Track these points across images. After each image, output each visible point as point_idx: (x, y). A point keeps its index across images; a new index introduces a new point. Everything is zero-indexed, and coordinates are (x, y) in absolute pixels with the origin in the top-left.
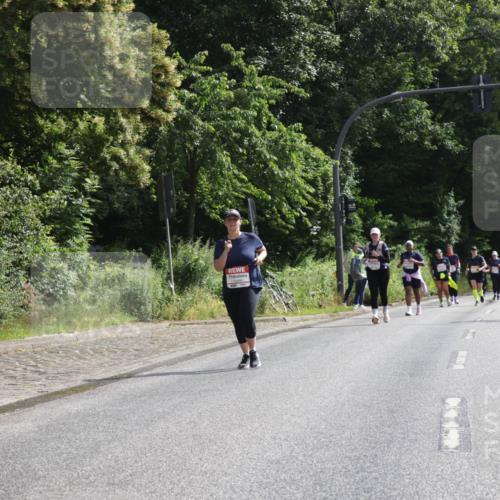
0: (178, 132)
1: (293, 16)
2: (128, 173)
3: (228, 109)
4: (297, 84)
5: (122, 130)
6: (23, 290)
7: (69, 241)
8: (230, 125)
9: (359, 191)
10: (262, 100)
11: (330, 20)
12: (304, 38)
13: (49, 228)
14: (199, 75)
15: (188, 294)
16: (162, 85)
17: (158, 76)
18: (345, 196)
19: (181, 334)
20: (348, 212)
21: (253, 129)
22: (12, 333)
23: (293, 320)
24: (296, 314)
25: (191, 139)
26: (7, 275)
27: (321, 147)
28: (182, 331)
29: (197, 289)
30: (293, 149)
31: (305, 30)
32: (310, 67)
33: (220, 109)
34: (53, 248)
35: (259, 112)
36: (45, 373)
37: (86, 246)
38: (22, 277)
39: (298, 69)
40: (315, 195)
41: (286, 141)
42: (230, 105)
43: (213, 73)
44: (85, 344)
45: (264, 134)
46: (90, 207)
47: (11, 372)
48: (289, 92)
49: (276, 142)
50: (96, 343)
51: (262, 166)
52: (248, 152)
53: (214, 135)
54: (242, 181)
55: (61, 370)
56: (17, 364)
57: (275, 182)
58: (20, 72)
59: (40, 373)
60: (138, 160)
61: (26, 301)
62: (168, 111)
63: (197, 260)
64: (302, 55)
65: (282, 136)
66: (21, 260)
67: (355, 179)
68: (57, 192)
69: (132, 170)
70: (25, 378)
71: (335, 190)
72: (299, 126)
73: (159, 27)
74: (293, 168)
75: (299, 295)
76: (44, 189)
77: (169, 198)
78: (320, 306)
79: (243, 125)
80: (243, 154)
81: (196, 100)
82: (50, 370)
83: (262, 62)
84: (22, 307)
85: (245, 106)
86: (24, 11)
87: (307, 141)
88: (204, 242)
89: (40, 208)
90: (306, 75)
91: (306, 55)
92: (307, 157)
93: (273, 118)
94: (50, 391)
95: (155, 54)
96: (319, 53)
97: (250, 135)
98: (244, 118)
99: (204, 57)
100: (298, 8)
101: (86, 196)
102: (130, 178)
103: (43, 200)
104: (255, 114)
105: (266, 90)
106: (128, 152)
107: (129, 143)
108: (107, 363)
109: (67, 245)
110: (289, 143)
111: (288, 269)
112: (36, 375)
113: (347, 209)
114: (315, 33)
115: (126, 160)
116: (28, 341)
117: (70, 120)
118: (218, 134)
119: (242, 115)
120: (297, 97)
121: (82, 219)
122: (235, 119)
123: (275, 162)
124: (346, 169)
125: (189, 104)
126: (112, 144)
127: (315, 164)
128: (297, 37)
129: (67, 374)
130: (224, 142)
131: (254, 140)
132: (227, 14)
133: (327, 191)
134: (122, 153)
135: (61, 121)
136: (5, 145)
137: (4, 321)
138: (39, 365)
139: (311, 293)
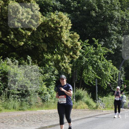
0: (79, 60)
1: (112, 31)
2: (66, 70)
3: (92, 55)
4: (111, 49)
5: (65, 59)
6: (37, 98)
7: (50, 87)
8: (93, 60)
9: (125, 78)
10: (101, 53)
11: (121, 33)
12: (114, 37)
13: (45, 83)
14: (86, 46)
15: (78, 102)
16: (76, 49)
17: (75, 46)
18: (121, 80)
19: (76, 113)
20: (121, 84)
21: (99, 61)
22: (34, 109)
23: (105, 111)
24: (106, 110)
25: (82, 62)
26: (34, 94)
27: (116, 66)
28: (76, 112)
29: (80, 101)
30: (108, 67)
31: (115, 35)
32: (115, 45)
33: (91, 55)
34: (45, 88)
35: (100, 56)
36: (42, 121)
37: (54, 88)
38: (37, 95)
39: (112, 45)
40: (113, 79)
41: (107, 64)
42: (93, 54)
43: (90, 45)
44: (52, 113)
45: (101, 62)
46: (55, 78)
47: (34, 120)
48: (109, 52)
49: (104, 64)
50: (54, 113)
51: (100, 70)
52: (97, 67)
53: (88, 62)
54: (95, 74)
55: (46, 120)
56: (35, 118)
57: (103, 75)
58: (41, 43)
59: (41, 121)
60: (68, 67)
61: (38, 101)
62: (77, 56)
63: (81, 94)
64: (113, 42)
65: (106, 63)
66: (37, 91)
67: (124, 75)
68: (48, 74)
69: (66, 69)
70: (37, 122)
71: (119, 78)
72: (111, 61)
73: (77, 34)
74: (108, 72)
75: (107, 105)
76: (45, 73)
77: (76, 77)
78: (112, 108)
79: (96, 60)
80: (95, 67)
81: (84, 52)
82: (43, 120)
83: (103, 43)
84: (37, 103)
85: (97, 54)
86: (43, 27)
87: (112, 65)
88: (83, 89)
89: (43, 78)
90: (114, 47)
91: (114, 42)
92: (112, 69)
93: (104, 58)
94: (43, 126)
95: (75, 41)
96: (118, 42)
97: (98, 62)
98: (97, 58)
99: (87, 41)
100: (113, 29)
101: (55, 76)
102: (66, 71)
103: (44, 76)
104: (99, 57)
105: (103, 51)
106: (66, 65)
107: (66, 62)
108: (57, 119)
109: (49, 88)
110: (108, 65)
111: (104, 97)
112: (40, 121)
113: (121, 83)
114: (117, 36)
115: (65, 67)
116: (37, 111)
117: (52, 55)
118: (89, 61)
119: (96, 57)
120: (111, 53)
121: (53, 81)
122: (94, 58)
123: (104, 70)
124: (122, 72)
125: (83, 53)
126: (62, 62)
127: (114, 71)
128: (112, 37)
129: (48, 122)
130: (91, 64)
131: (99, 64)
132: (94, 30)
133: (116, 78)
134: (64, 65)
135: (50, 55)
136: (35, 61)
137: (32, 106)
138: (41, 119)
139: (110, 104)
